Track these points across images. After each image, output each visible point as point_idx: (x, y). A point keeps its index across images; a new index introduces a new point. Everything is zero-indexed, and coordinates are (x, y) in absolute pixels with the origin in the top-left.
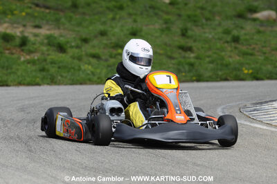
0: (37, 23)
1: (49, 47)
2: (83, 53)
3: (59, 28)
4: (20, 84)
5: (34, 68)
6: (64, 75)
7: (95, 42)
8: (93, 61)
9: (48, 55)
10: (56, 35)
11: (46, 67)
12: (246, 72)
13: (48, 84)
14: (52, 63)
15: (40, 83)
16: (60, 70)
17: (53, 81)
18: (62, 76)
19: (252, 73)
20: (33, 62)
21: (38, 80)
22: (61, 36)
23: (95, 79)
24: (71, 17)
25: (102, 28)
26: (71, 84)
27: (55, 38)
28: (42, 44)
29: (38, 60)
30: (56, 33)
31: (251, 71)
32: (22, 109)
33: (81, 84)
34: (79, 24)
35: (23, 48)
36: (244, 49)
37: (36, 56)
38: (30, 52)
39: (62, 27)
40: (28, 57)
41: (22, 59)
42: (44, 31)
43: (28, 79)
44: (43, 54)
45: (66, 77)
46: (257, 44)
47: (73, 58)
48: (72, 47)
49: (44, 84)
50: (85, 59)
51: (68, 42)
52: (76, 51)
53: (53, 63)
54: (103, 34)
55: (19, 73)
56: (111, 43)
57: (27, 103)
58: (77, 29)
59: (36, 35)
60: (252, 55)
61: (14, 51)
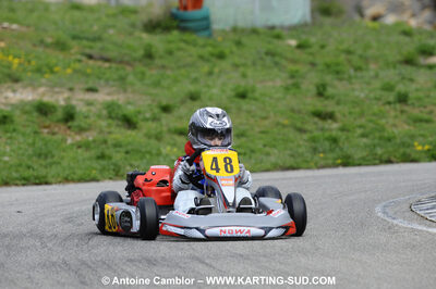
0: (90, 84)
1: (110, 121)
2: (165, 129)
3: (125, 91)
4: (67, 180)
5: (87, 155)
6: (136, 163)
7: (182, 111)
8: (180, 140)
9: (110, 133)
10: (121, 102)
11: (107, 152)
12: (419, 148)
13: (111, 179)
14: (115, 146)
15: (99, 177)
16: (128, 156)
17: (117, 174)
18: (132, 166)
19: (429, 150)
20: (86, 146)
21: (94, 173)
22: (128, 103)
25: (192, 88)
27: (119, 107)
28: (99, 116)
29: (94, 141)
30: (119, 98)
31: (427, 147)
32: (69, 220)
34: (157, 84)
35: (70, 124)
36: (415, 112)
37: (90, 136)
38: (81, 130)
39: (129, 90)
40: (78, 138)
41: (69, 141)
42: (102, 97)
43: (79, 173)
44: (101, 132)
47: (148, 136)
48: (147, 120)
49: (104, 179)
50: (167, 138)
51: (140, 113)
52: (153, 126)
53: (117, 145)
54: (193, 98)
55: (65, 164)
58: (153, 91)
59: (89, 104)
61: (56, 130)
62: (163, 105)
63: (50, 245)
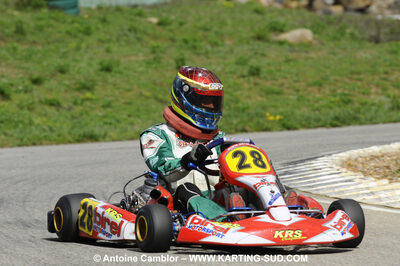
2: (37, 100)
6: (9, 132)
7: (52, 83)
8: (51, 110)
12: (272, 118)
16: (3, 125)
18: (6, 134)
19: (280, 120)
22: (3, 76)
23: (54, 136)
24: (15, 49)
25: (61, 62)
26: (19, 146)
31: (278, 117)
33: (34, 144)
34: (28, 58)
36: (268, 85)
39: (3, 64)
45: (12, 136)
46: (286, 78)
47: (21, 107)
48: (19, 92)
50: (39, 108)
51: (12, 85)
52: (25, 97)
54: (62, 71)
56: (75, 84)
58: (25, 65)
60: (278, 93)
62: (35, 77)
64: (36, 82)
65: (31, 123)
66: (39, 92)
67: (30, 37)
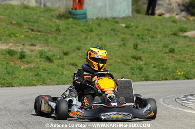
0: (33, 42)
1: (41, 59)
2: (66, 63)
3: (48, 46)
4: (21, 85)
5: (31, 74)
6: (52, 78)
7: (74, 55)
8: (73, 68)
9: (41, 64)
10: (45, 51)
11: (39, 73)
12: (179, 73)
13: (41, 85)
14: (43, 70)
15: (36, 84)
16: (49, 75)
17: (44, 83)
18: (50, 79)
20: (30, 70)
21: (34, 82)
22: (50, 51)
24: (56, 38)
25: (78, 45)
26: (57, 85)
27: (45, 52)
28: (36, 57)
29: (34, 68)
30: (45, 49)
31: (183, 73)
32: (23, 103)
33: (64, 84)
34: (62, 43)
35: (23, 60)
36: (178, 57)
37: (32, 65)
38: (28, 63)
39: (50, 45)
40: (27, 66)
41: (23, 68)
42: (38, 48)
43: (27, 82)
44: (37, 64)
45: (53, 80)
46: (187, 54)
47: (58, 66)
48: (58, 59)
49: (38, 85)
50: (66, 67)
51: (54, 55)
52: (60, 61)
54: (78, 49)
55: (20, 77)
57: (26, 98)
58: (61, 46)
59: (32, 51)
60: (183, 61)
61: (17, 62)
62: (65, 52)
63: (14, 114)
64: (66, 54)
65: (63, 74)
66: (67, 59)
67: (63, 33)
